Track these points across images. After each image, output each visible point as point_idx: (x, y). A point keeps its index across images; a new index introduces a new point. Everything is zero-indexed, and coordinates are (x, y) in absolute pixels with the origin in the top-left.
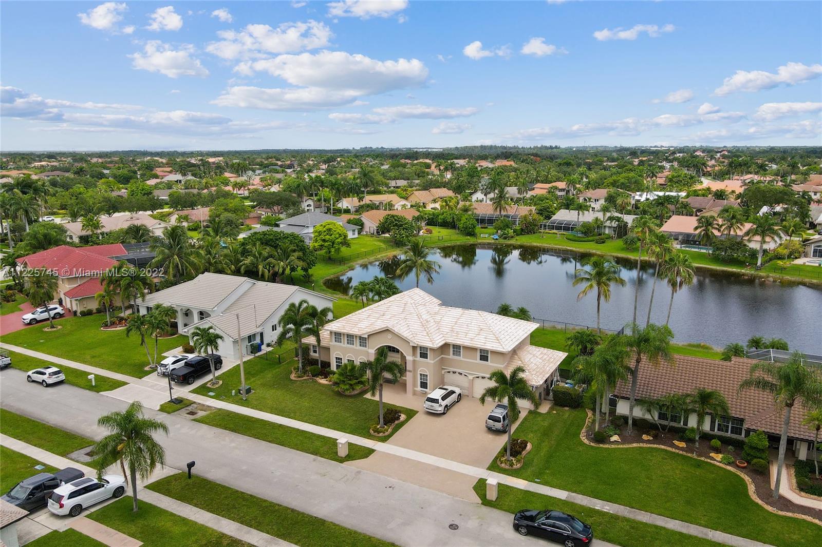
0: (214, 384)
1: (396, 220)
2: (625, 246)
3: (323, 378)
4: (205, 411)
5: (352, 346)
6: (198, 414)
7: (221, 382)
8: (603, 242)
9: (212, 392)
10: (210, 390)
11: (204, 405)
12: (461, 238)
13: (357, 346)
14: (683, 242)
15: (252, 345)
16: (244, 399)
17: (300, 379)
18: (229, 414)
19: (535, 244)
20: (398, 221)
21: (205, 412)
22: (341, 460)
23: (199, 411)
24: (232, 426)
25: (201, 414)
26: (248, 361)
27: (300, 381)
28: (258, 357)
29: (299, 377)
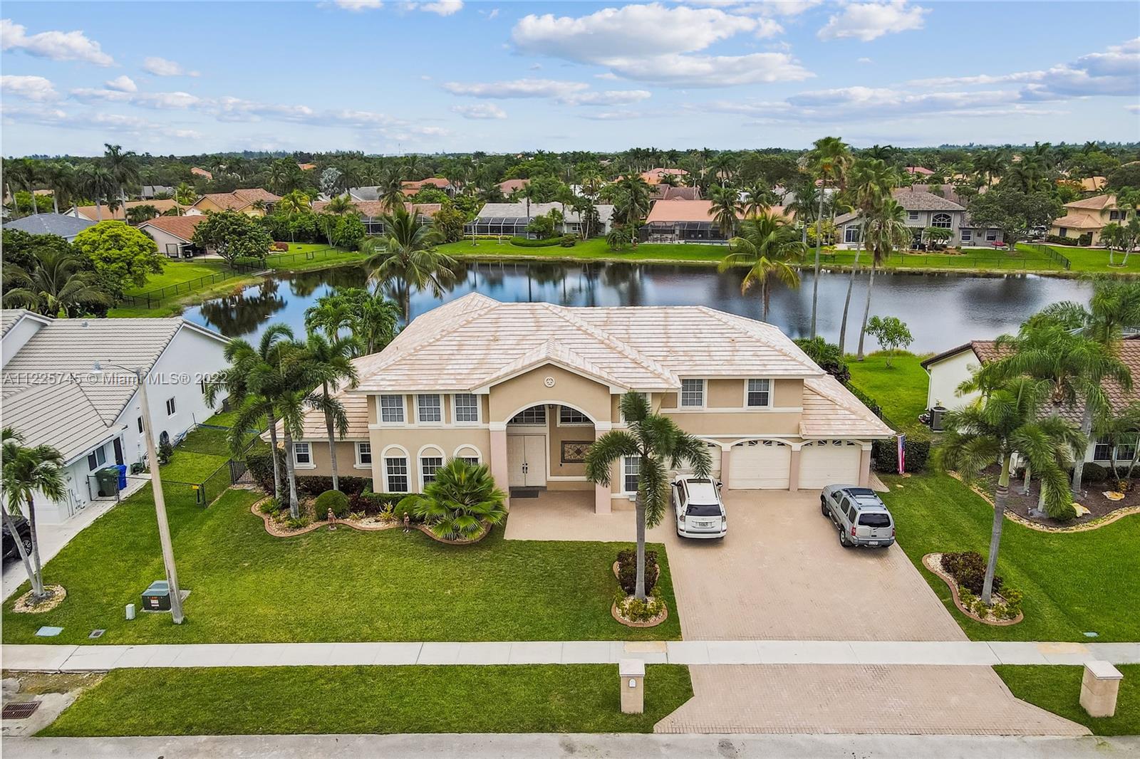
0: (38, 601)
1: (232, 224)
2: (609, 247)
3: (362, 518)
4: (61, 691)
5: (434, 423)
6: (41, 707)
7: (60, 592)
8: (573, 245)
9: (47, 624)
10: (37, 622)
11: (42, 674)
12: (344, 255)
13: (448, 420)
14: (682, 236)
15: (99, 476)
16: (179, 620)
17: (298, 532)
18: (159, 678)
19: (470, 256)
20: (236, 225)
21: (65, 696)
22: (643, 724)
23: (38, 698)
24: (204, 716)
25: (52, 705)
26: (105, 516)
27: (306, 535)
28: (129, 501)
29: (299, 527)
